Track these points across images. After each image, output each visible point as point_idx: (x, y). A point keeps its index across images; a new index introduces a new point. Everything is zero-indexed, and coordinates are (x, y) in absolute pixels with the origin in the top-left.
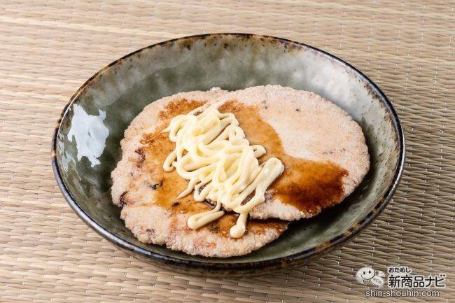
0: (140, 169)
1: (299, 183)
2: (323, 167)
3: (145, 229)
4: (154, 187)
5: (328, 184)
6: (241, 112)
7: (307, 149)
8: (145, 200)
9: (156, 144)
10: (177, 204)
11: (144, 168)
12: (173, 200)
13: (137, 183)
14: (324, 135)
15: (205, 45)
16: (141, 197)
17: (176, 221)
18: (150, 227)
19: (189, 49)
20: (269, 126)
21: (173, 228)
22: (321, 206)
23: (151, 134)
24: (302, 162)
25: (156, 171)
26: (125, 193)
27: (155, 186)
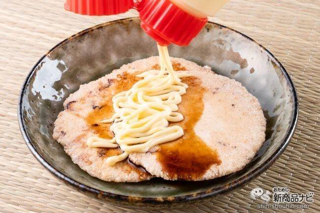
0: (98, 91)
1: (180, 152)
2: (208, 151)
3: (62, 130)
4: (94, 108)
5: (199, 164)
6: (194, 88)
7: (211, 134)
8: (81, 113)
9: (125, 81)
10: (96, 125)
11: (102, 93)
12: (97, 122)
13: (88, 99)
14: (232, 130)
15: (220, 33)
16: (81, 109)
17: (83, 136)
18: (65, 131)
19: (208, 31)
20: (203, 106)
21: (78, 139)
22: (179, 175)
23: (129, 74)
24: (199, 140)
25: (106, 99)
26: (74, 102)
27: (96, 107)
